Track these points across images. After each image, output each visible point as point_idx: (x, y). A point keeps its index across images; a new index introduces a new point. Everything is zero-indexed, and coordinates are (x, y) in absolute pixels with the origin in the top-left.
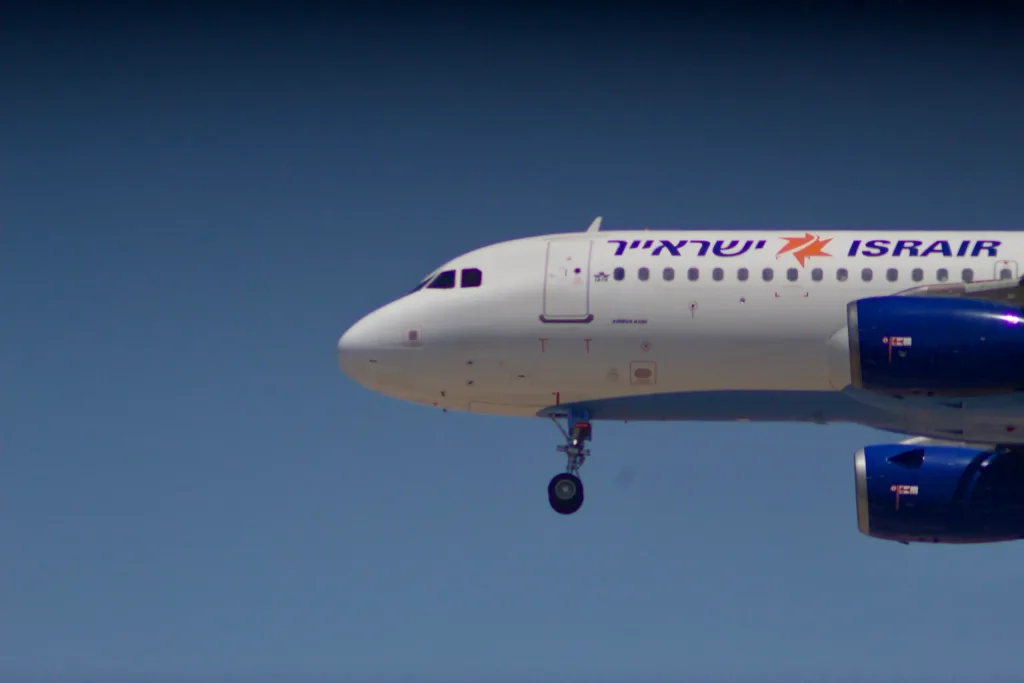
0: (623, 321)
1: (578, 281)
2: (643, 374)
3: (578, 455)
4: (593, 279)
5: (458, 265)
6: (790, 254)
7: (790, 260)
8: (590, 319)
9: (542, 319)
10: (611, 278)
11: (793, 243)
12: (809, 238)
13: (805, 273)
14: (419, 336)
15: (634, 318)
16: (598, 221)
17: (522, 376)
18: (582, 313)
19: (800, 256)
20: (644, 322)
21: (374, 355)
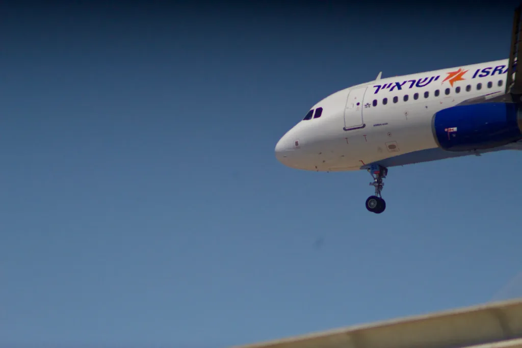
0: (378, 125)
1: (358, 109)
2: (392, 147)
3: (379, 186)
4: (364, 107)
5: (315, 108)
6: (448, 81)
7: (447, 84)
8: (364, 126)
9: (344, 129)
10: (372, 105)
11: (452, 74)
12: (460, 70)
13: (453, 90)
14: (299, 143)
15: (382, 124)
16: (380, 74)
17: (343, 156)
18: (360, 124)
19: (452, 82)
20: (387, 124)
21: (286, 153)
